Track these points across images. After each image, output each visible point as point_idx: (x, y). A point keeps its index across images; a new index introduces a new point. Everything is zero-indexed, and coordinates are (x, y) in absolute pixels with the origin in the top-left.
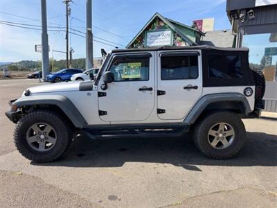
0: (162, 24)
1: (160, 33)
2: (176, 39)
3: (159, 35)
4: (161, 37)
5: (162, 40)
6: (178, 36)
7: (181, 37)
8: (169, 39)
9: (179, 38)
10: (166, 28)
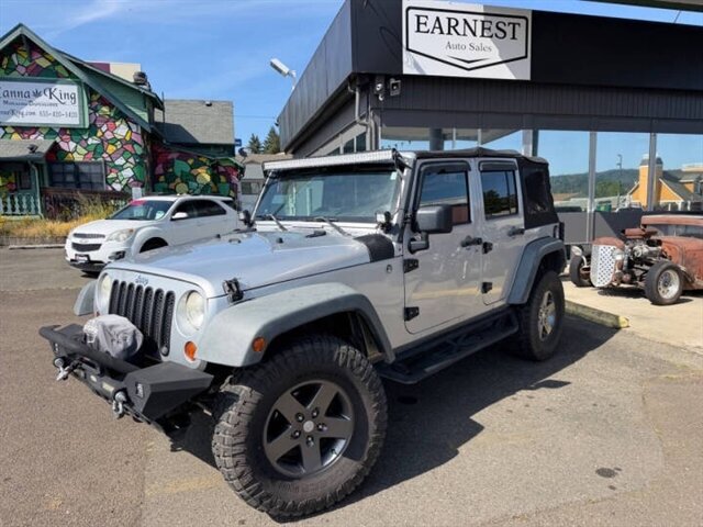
0: (43, 63)
1: (40, 87)
2: (96, 111)
3: (37, 94)
4: (43, 99)
5: (51, 110)
6: (104, 102)
7: (111, 107)
8: (75, 109)
9: (105, 109)
10: (58, 75)
